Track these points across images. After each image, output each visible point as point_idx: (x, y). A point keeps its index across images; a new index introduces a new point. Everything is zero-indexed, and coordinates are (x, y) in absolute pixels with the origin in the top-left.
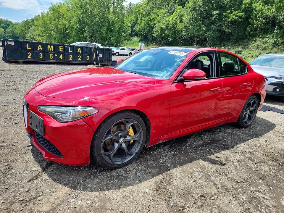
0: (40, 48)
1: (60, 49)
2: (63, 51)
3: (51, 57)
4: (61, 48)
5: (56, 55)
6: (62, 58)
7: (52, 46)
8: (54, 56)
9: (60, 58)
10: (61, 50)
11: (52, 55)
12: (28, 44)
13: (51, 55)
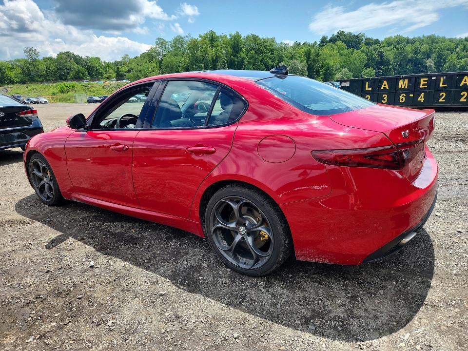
0: (385, 87)
1: (422, 83)
2: (426, 87)
3: (402, 99)
4: (424, 81)
5: (411, 95)
6: (422, 100)
7: (406, 81)
8: (407, 97)
9: (419, 99)
10: (423, 85)
11: (405, 95)
12: (367, 83)
13: (403, 96)
